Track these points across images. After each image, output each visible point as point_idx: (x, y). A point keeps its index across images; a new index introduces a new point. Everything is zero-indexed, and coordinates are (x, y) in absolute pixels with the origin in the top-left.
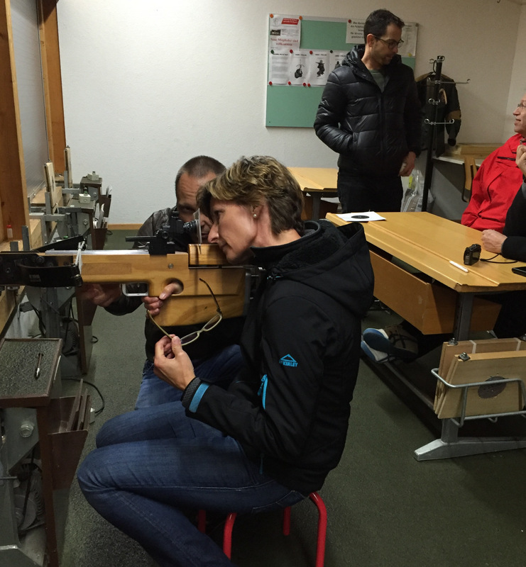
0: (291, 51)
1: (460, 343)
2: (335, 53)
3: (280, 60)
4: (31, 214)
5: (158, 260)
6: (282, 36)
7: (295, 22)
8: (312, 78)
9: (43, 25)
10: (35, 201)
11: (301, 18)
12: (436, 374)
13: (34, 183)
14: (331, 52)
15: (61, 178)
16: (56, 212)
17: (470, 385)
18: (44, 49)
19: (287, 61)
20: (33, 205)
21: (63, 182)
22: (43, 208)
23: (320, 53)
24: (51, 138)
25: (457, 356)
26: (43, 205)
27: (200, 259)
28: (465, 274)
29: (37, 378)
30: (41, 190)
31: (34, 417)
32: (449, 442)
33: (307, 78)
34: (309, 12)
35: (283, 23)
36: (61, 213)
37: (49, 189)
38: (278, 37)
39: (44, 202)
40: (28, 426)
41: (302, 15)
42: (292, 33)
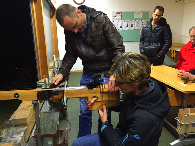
0: (119, 21)
1: (185, 109)
2: (131, 21)
3: (116, 24)
4: (50, 70)
5: (90, 91)
6: (116, 17)
7: (119, 13)
8: (125, 28)
9: (52, 19)
10: (50, 66)
11: (121, 12)
12: (177, 119)
13: (50, 61)
14: (130, 21)
15: (57, 59)
16: (56, 69)
17: (189, 123)
18: (52, 25)
19: (118, 24)
20: (50, 67)
21: (58, 60)
22: (53, 68)
23: (127, 21)
24: (55, 48)
25: (185, 114)
26: (53, 67)
27: (104, 90)
28: (185, 87)
29: (52, 126)
30: (52, 62)
31: (52, 140)
32: (181, 141)
33: (123, 28)
34: (123, 10)
35: (116, 14)
36: (57, 69)
37: (54, 63)
38: (115, 18)
39: (53, 66)
40: (50, 143)
41: (121, 11)
42: (119, 16)
